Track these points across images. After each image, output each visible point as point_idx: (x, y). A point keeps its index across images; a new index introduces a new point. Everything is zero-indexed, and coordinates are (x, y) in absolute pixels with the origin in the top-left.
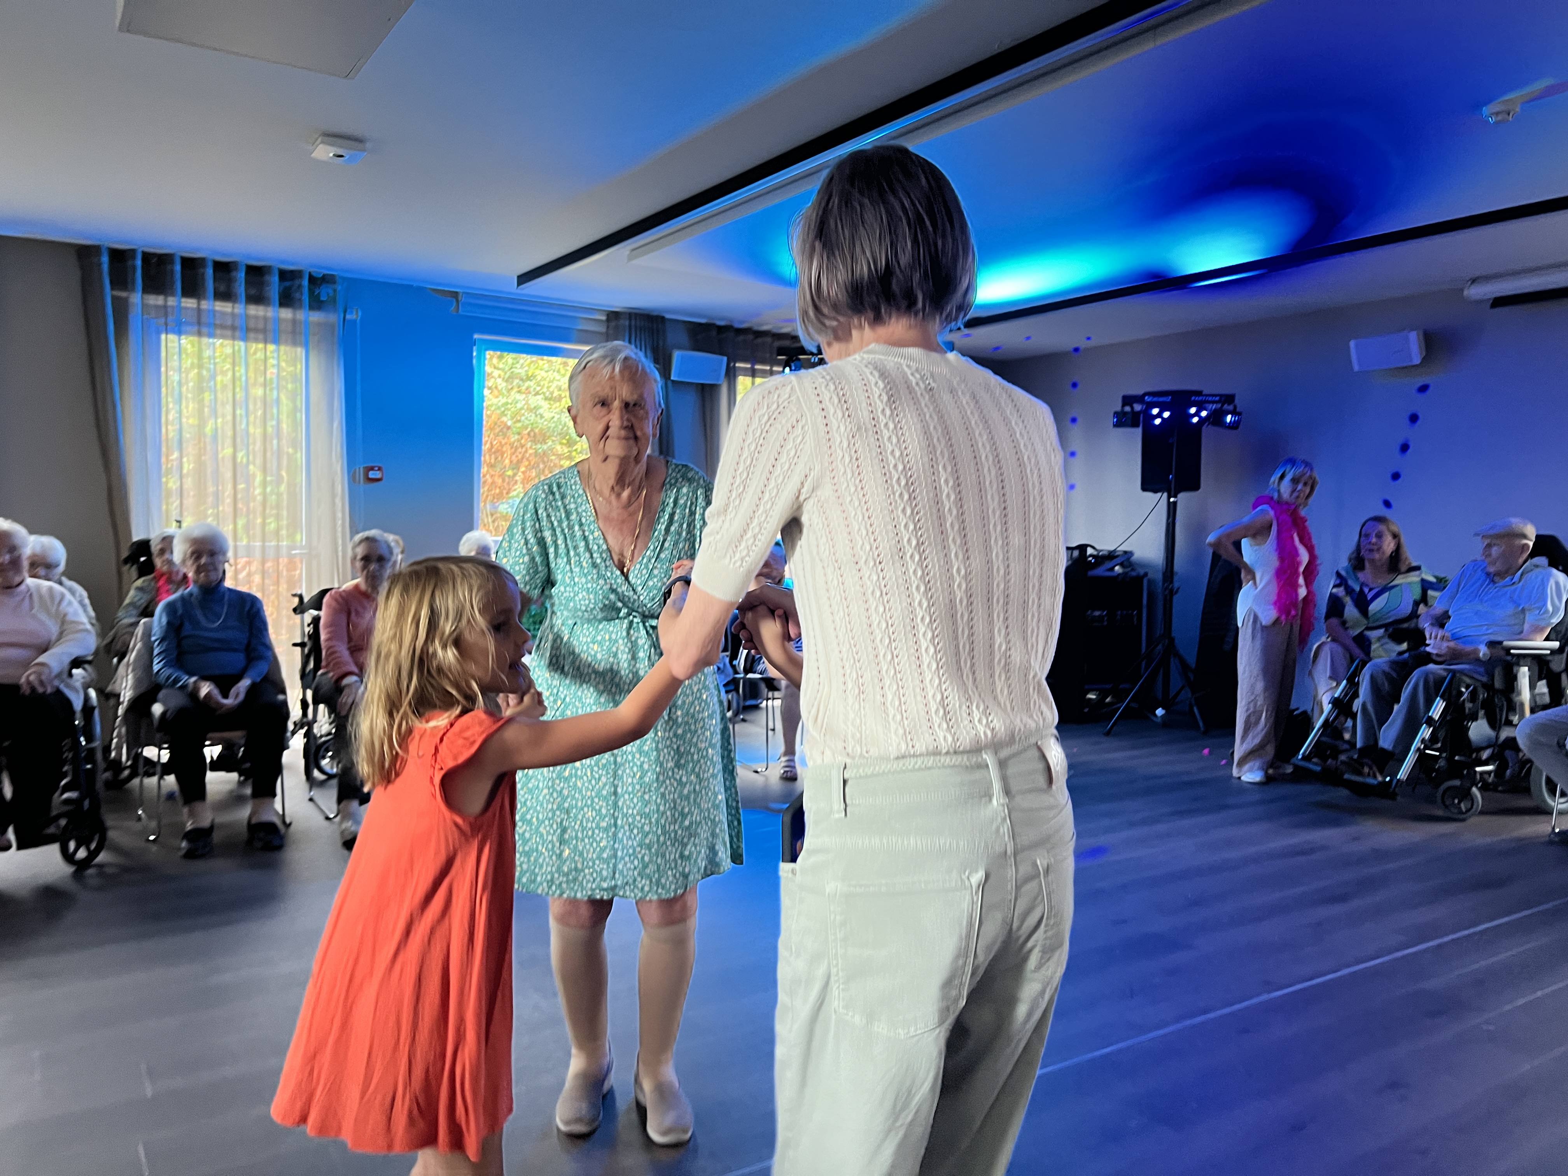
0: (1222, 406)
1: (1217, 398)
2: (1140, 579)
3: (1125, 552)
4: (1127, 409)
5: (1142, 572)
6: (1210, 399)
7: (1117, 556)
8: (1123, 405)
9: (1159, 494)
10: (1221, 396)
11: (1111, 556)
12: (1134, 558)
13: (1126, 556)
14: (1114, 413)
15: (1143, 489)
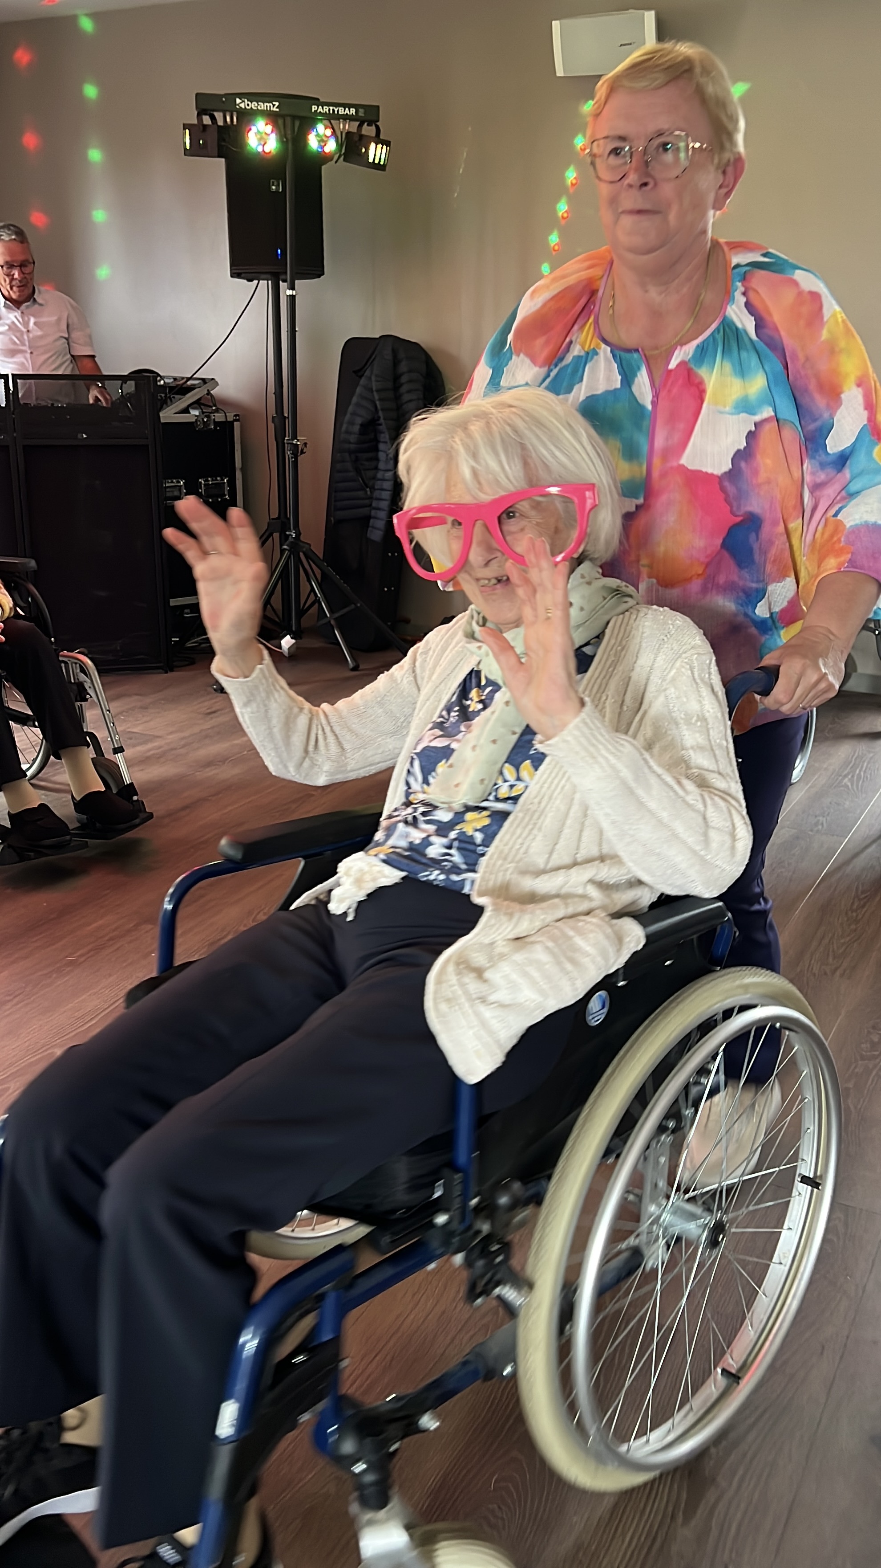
0: (360, 126)
1: (353, 111)
2: (227, 426)
3: (204, 381)
4: (207, 120)
5: (228, 413)
6: (341, 111)
7: (191, 388)
8: (199, 115)
9: (256, 282)
10: (356, 107)
11: (181, 388)
12: (217, 391)
13: (206, 388)
14: (185, 127)
15: (235, 274)
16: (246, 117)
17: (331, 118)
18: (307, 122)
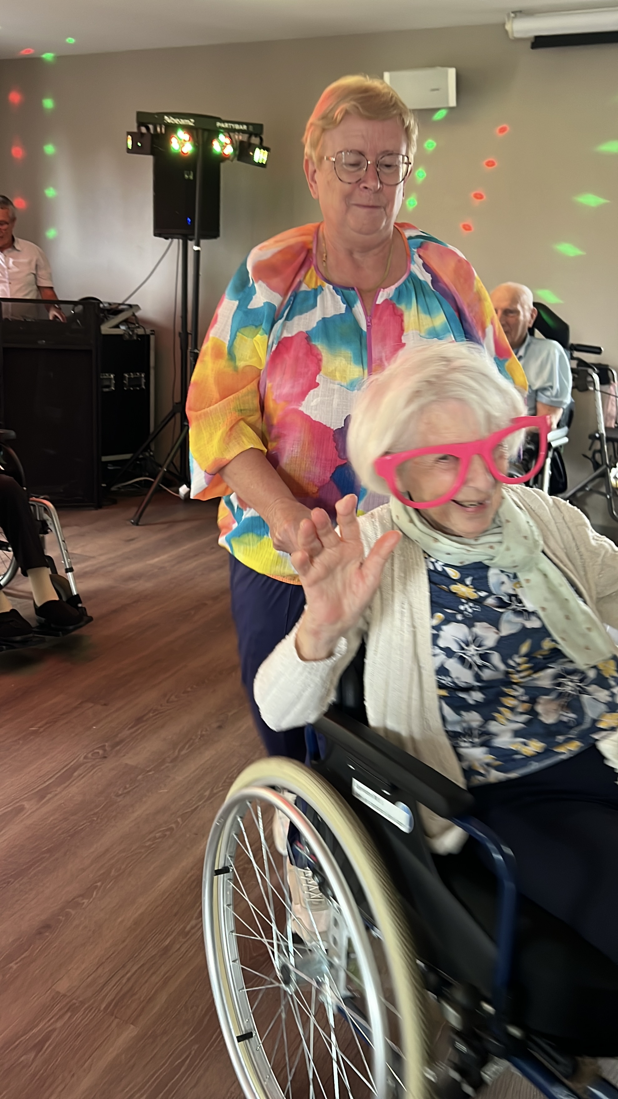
0: (250, 137)
1: (245, 127)
2: (145, 338)
3: (130, 306)
4: (144, 130)
6: (237, 127)
7: (121, 311)
8: (138, 126)
9: (170, 240)
10: (247, 124)
11: (114, 310)
13: (132, 310)
14: (129, 134)
15: (157, 234)
16: (172, 128)
18: (214, 133)
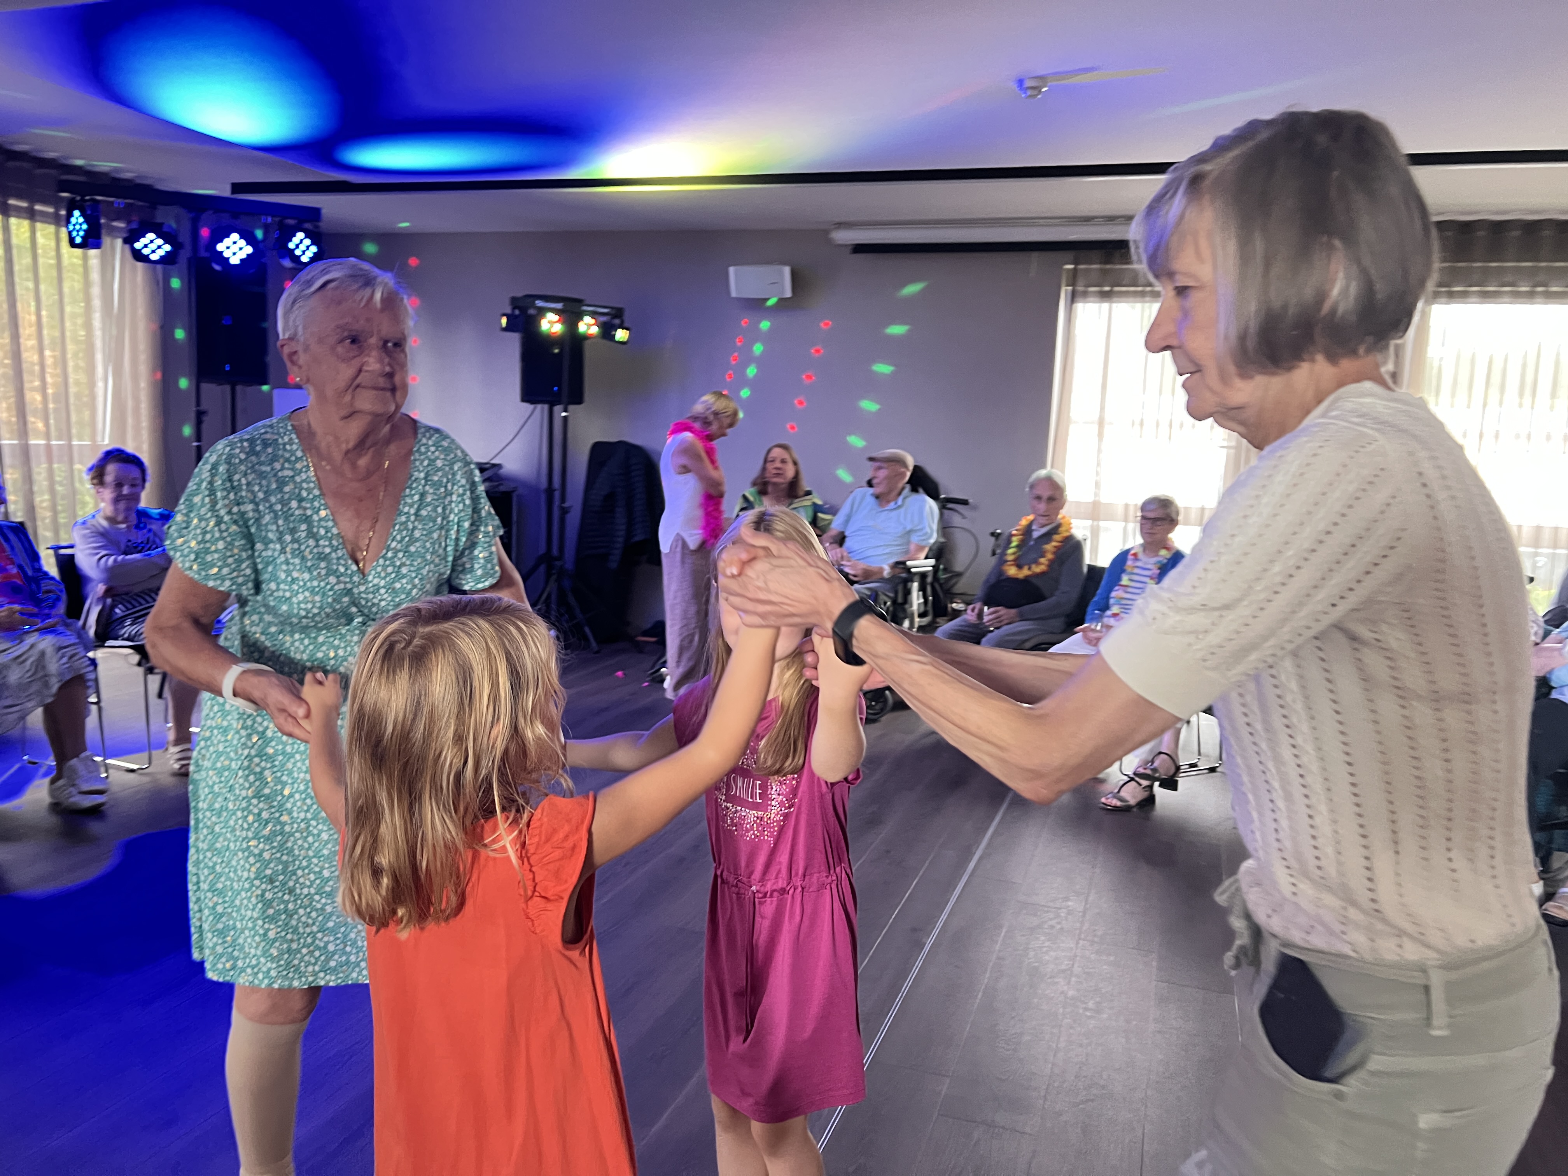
1: (608, 310)
2: (509, 493)
4: (517, 312)
5: (513, 485)
6: (601, 310)
8: (514, 308)
9: (536, 405)
10: (610, 308)
12: (502, 471)
13: (496, 468)
14: (504, 315)
15: (524, 400)
16: (542, 312)
17: (593, 314)
18: (579, 317)
